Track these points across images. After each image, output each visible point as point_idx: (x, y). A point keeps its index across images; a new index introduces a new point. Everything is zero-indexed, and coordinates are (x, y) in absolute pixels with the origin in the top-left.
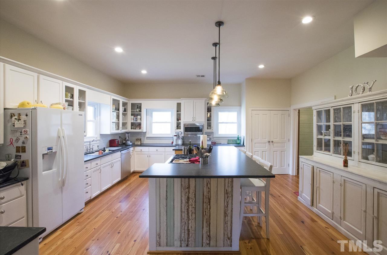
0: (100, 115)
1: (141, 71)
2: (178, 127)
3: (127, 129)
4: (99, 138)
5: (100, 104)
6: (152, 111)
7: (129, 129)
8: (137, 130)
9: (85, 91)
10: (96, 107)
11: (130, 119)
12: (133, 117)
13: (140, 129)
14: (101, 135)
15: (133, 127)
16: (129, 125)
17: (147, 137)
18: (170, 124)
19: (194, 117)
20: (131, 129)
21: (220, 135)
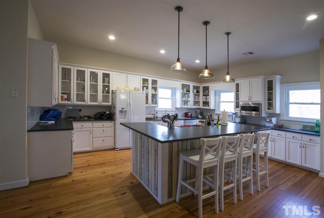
0: (175, 95)
1: (195, 61)
2: (237, 106)
3: (199, 106)
4: (174, 110)
5: (175, 88)
6: (220, 92)
7: (201, 106)
8: (207, 107)
9: (157, 80)
10: (173, 90)
11: (201, 99)
12: (204, 97)
13: (208, 106)
14: (176, 108)
15: (204, 105)
16: (201, 104)
17: (216, 114)
18: (234, 103)
19: (251, 96)
20: (203, 106)
21: (291, 117)
